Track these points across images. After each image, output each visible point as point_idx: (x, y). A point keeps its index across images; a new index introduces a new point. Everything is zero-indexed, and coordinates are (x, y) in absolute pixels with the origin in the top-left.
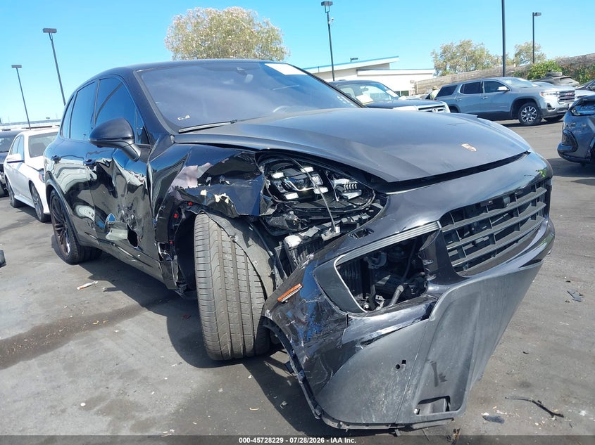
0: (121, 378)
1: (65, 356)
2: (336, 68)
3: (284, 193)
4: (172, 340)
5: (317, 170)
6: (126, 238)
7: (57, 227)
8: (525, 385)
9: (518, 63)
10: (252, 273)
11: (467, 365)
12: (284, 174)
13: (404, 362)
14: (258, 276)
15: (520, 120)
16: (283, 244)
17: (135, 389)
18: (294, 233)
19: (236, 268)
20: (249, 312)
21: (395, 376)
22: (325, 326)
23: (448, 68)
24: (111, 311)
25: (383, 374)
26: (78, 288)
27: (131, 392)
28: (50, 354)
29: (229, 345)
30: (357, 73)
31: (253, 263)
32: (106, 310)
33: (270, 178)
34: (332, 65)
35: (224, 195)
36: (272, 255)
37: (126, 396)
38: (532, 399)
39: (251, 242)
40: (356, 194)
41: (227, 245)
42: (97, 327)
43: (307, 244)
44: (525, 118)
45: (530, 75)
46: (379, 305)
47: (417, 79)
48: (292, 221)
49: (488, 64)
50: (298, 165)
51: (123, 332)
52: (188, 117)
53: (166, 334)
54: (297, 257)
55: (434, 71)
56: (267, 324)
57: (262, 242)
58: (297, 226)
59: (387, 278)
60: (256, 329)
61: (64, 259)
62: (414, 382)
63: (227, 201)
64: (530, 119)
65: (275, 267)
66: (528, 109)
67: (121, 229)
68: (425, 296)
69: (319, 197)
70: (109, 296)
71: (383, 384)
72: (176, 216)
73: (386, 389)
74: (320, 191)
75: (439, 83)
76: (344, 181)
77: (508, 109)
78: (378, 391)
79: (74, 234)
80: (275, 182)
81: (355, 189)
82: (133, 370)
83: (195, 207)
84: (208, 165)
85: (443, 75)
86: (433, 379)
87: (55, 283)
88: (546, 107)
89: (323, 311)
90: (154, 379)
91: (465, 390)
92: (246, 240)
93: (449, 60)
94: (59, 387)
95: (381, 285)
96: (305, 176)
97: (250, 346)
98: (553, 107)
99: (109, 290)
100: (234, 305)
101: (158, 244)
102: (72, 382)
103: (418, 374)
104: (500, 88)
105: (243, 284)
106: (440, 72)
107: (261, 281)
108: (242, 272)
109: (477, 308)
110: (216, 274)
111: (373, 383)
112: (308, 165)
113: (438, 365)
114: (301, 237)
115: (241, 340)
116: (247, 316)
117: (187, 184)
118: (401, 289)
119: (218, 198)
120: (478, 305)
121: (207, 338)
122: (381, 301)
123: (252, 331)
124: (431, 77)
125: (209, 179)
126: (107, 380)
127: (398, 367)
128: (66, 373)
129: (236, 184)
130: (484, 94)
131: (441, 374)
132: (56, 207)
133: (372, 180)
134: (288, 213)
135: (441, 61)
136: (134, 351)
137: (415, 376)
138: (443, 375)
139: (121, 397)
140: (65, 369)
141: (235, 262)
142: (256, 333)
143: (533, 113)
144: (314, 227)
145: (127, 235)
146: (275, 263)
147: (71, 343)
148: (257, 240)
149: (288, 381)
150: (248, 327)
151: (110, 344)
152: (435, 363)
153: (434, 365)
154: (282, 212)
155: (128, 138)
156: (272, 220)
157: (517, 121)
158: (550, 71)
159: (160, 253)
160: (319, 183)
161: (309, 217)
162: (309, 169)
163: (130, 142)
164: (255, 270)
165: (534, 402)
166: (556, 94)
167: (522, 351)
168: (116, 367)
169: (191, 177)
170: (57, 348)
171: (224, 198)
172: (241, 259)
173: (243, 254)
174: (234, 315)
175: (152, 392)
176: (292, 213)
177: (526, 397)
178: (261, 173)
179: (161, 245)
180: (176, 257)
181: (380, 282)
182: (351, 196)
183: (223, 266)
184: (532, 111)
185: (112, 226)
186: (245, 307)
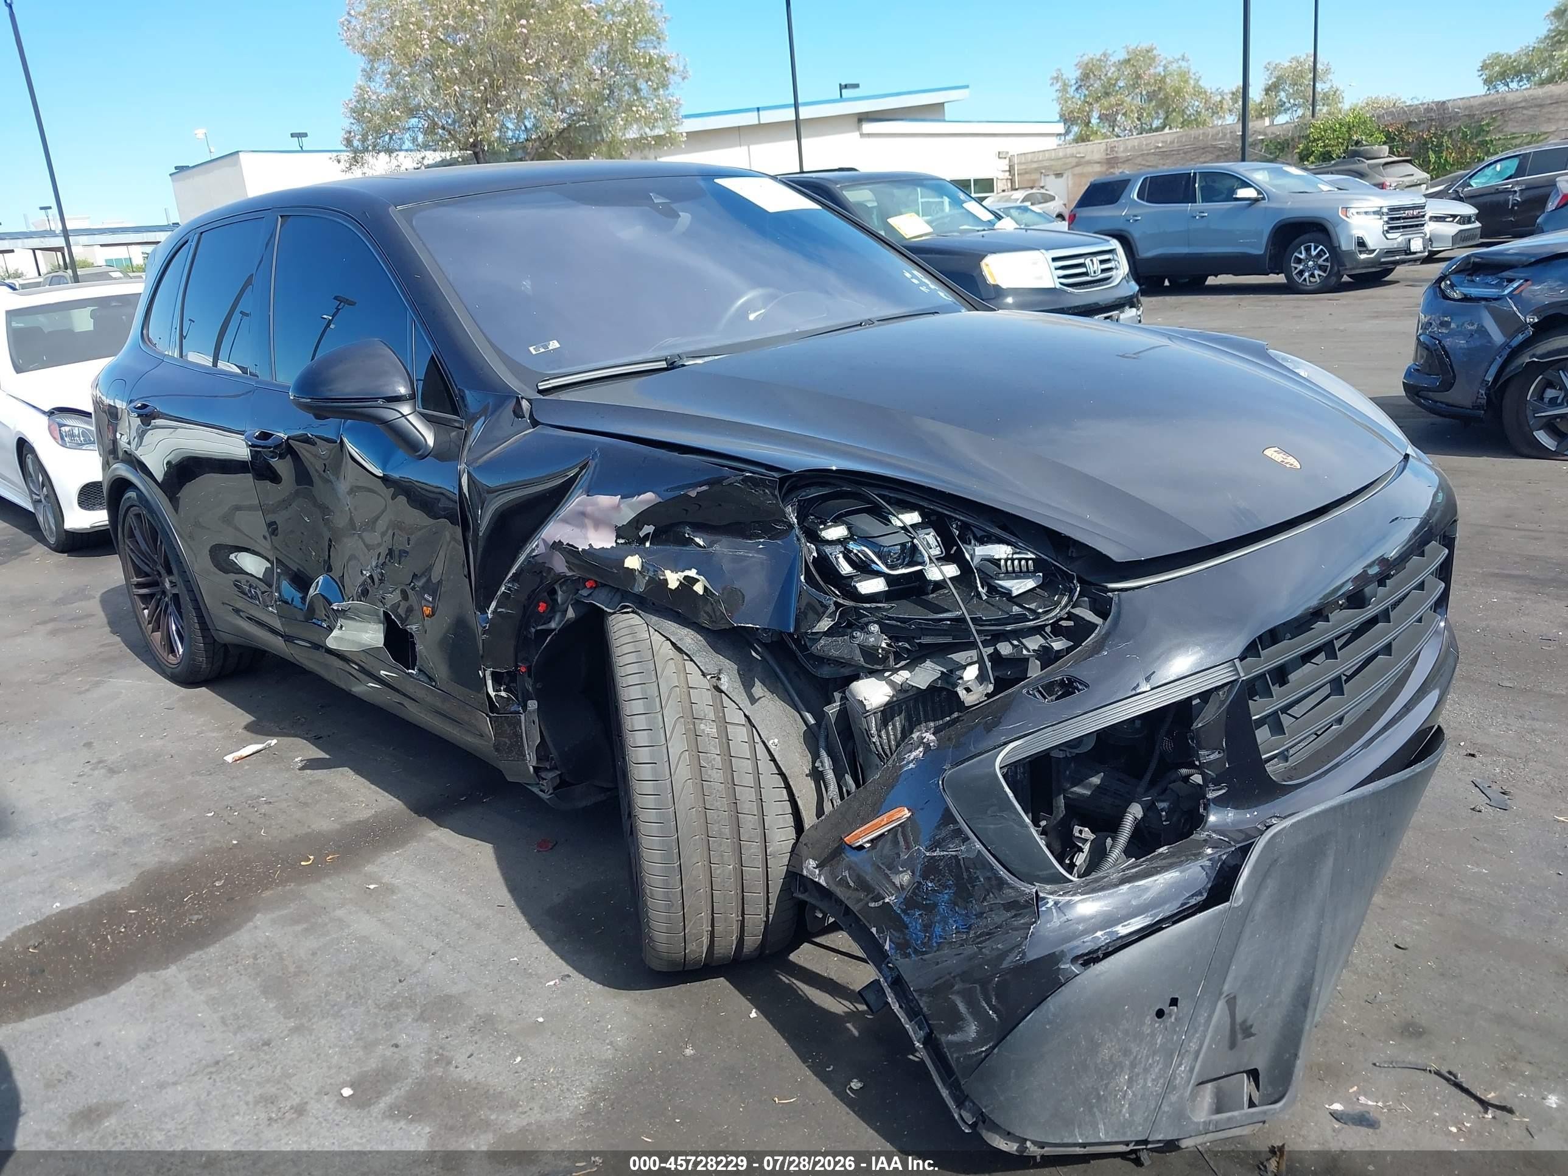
0: (422, 1018)
1: (255, 958)
2: (805, 113)
3: (851, 577)
4: (525, 913)
5: (931, 520)
6: (381, 644)
7: (139, 585)
8: (1412, 1031)
9: (1273, 112)
10: (766, 767)
11: (1303, 999)
12: (849, 529)
13: (1174, 1002)
14: (782, 774)
15: (1289, 277)
16: (844, 698)
17: (471, 1048)
18: (872, 673)
19: (728, 755)
20: (759, 863)
21: (1153, 1035)
22: (980, 915)
23: (1094, 121)
24: (337, 826)
25: (1126, 1032)
26: (229, 758)
27: (460, 1058)
28: (214, 951)
29: (705, 941)
30: (859, 128)
31: (770, 744)
32: (324, 824)
33: (813, 536)
34: (796, 106)
35: (692, 573)
36: (812, 721)
37: (452, 1069)
38: (1434, 1067)
39: (758, 689)
40: (1030, 584)
41: (703, 698)
42: (315, 873)
43: (905, 701)
44: (1301, 273)
45: (1307, 148)
46: (1081, 850)
47: (1017, 147)
48: (876, 648)
49: (1199, 113)
50: (881, 507)
51: (390, 889)
52: (554, 345)
53: (504, 895)
54: (879, 731)
55: (1060, 128)
56: (806, 891)
57: (787, 691)
58: (885, 659)
59: (1096, 780)
60: (773, 901)
61: (163, 673)
62: (1194, 1046)
63: (699, 588)
64: (1312, 275)
65: (823, 753)
66: (1308, 249)
67: (363, 620)
68: (1204, 835)
69: (939, 585)
70: (320, 781)
71: (1126, 1052)
72: (542, 607)
73: (1133, 1065)
74: (941, 572)
75: (1074, 161)
76: (1001, 551)
77: (1258, 247)
78: (1114, 1070)
79: (198, 609)
80: (828, 550)
81: (1028, 571)
82: (449, 997)
83: (603, 594)
84: (649, 497)
85: (1082, 139)
86: (1227, 1033)
87: (159, 743)
88: (1353, 247)
89: (973, 880)
90: (511, 1022)
91: (1296, 1056)
92: (748, 686)
93: (1098, 99)
94: (267, 1043)
95: (1082, 795)
96: (903, 538)
97: (752, 941)
98: (1371, 244)
99: (312, 764)
100: (724, 848)
101: (488, 673)
102: (297, 1030)
103: (1201, 1028)
104: (1242, 193)
105: (746, 796)
106: (1075, 129)
107: (788, 787)
108: (744, 767)
109: (1327, 867)
110: (683, 772)
111: (1105, 1053)
112: (910, 507)
113: (1239, 1002)
114: (892, 684)
115: (735, 928)
116: (754, 872)
117: (586, 538)
118: (1136, 811)
119: (673, 579)
120: (1330, 862)
121: (654, 924)
122: (1085, 841)
123: (763, 905)
124: (1052, 143)
125: (649, 529)
126: (388, 1026)
127: (1160, 1014)
128: (271, 1006)
129: (723, 548)
130: (1199, 205)
131: (1244, 1022)
132: (137, 533)
133: (1073, 552)
134: (863, 628)
135: (1077, 99)
136: (434, 945)
137: (1196, 1031)
138: (1249, 1023)
139: (439, 1071)
140: (266, 991)
141: (726, 741)
142: (772, 911)
143: (1320, 261)
144: (928, 664)
145: (382, 636)
146: (822, 743)
147: (259, 919)
148: (774, 685)
149: (849, 1025)
150: (756, 896)
151: (364, 924)
152: (1235, 998)
153: (1231, 1002)
154: (850, 625)
155: (398, 399)
156: (822, 642)
157: (1281, 279)
158: (1357, 143)
159: (492, 693)
160: (936, 552)
161: (914, 638)
162: (912, 518)
163: (406, 409)
164: (773, 760)
165: (1438, 1073)
166: (1379, 213)
167: (1391, 943)
168: (399, 986)
169: (599, 523)
170: (227, 934)
171: (691, 581)
172: (740, 734)
173: (743, 720)
174: (726, 870)
175: (513, 1056)
176: (875, 628)
177: (1420, 1062)
178: (791, 526)
179: (493, 674)
180: (533, 705)
181: (1076, 789)
182: (1018, 586)
183: (697, 752)
184: (1319, 255)
185: (342, 613)
186: (752, 850)
